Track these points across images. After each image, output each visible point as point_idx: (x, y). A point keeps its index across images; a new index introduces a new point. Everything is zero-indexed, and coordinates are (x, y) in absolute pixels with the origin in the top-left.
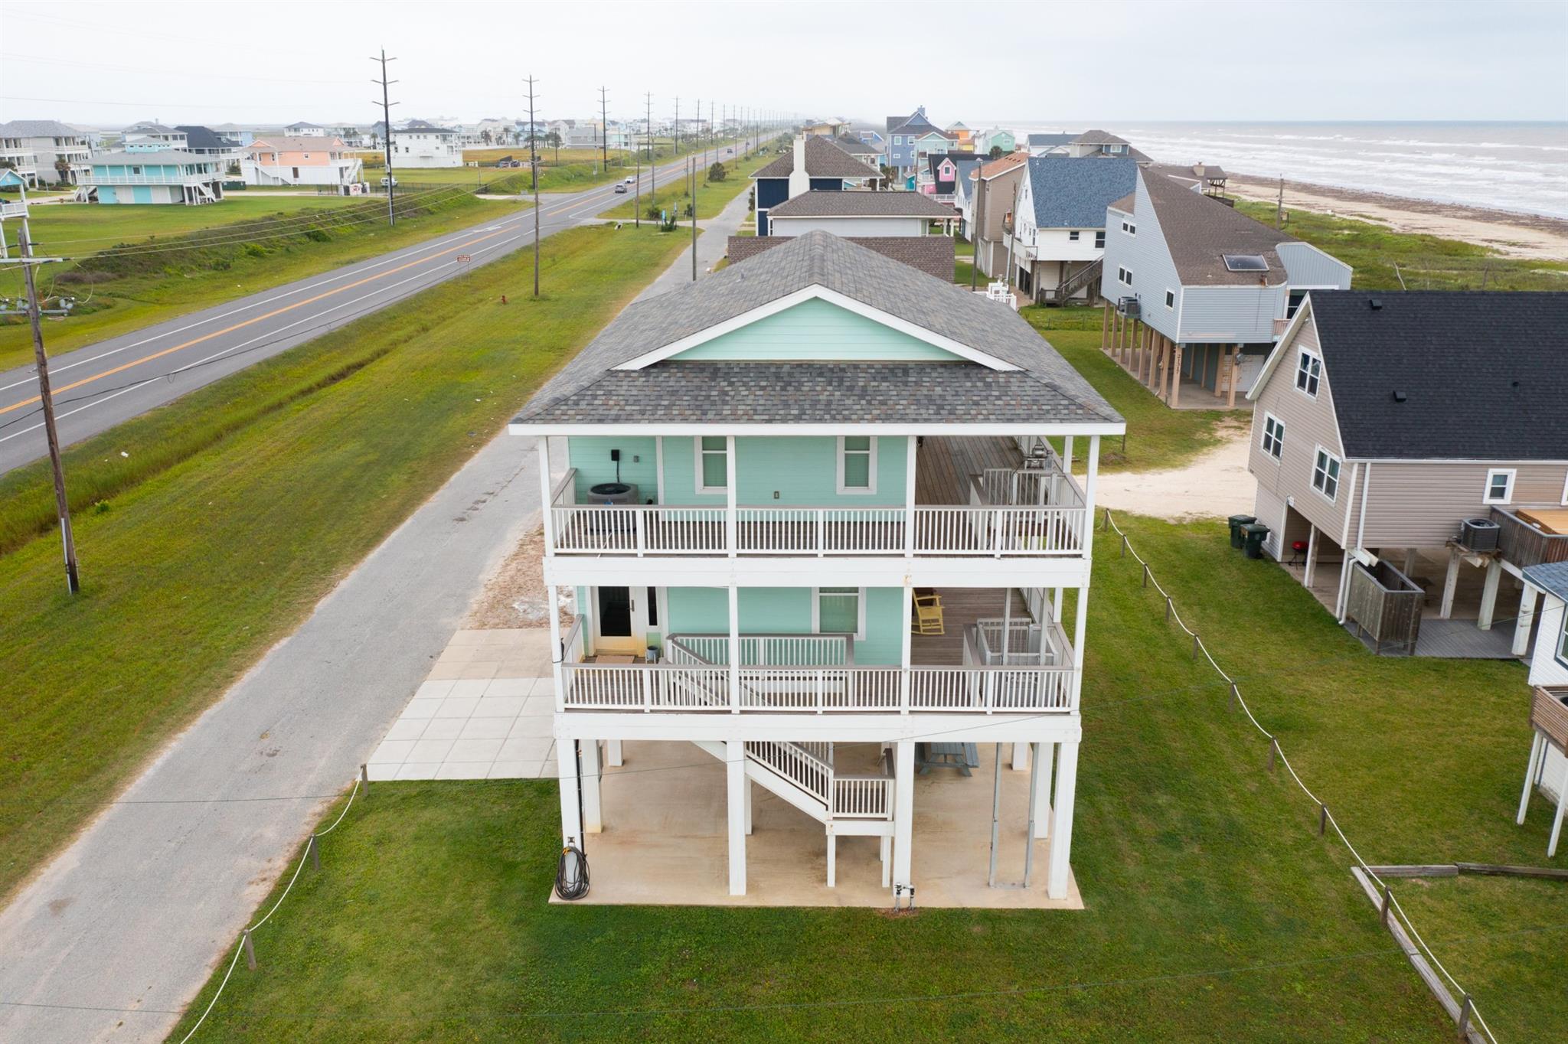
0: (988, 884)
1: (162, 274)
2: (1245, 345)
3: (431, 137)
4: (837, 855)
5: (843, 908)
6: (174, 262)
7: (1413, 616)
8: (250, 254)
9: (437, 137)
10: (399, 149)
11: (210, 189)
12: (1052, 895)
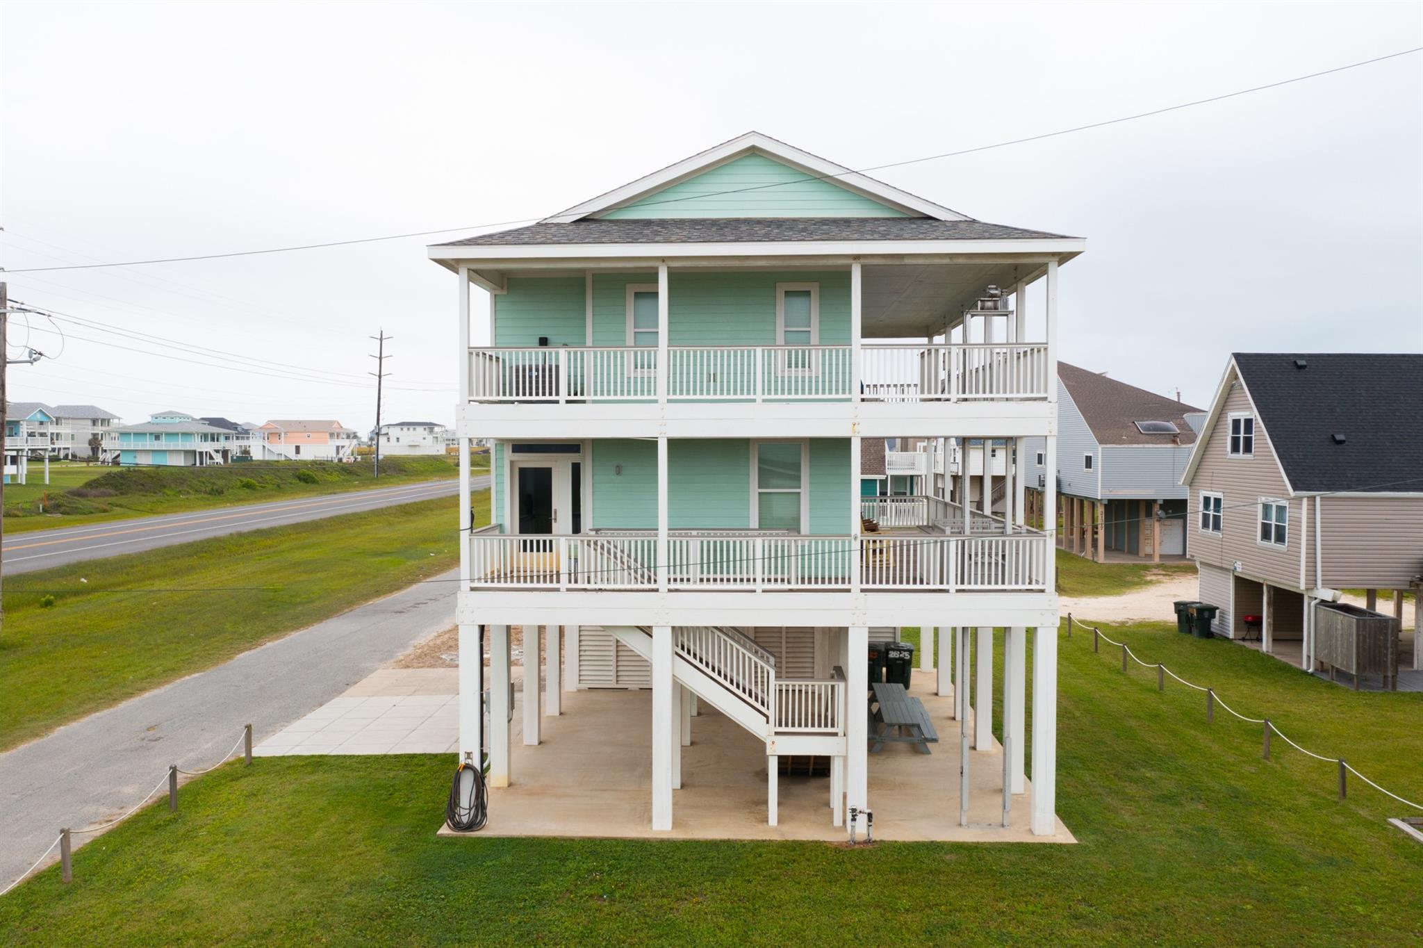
0: (960, 825)
1: (161, 494)
2: (1165, 501)
3: (420, 429)
4: (779, 804)
5: (787, 841)
6: (173, 486)
7: (1389, 645)
8: (244, 486)
9: (425, 429)
10: (391, 440)
11: (220, 455)
12: (1036, 832)
